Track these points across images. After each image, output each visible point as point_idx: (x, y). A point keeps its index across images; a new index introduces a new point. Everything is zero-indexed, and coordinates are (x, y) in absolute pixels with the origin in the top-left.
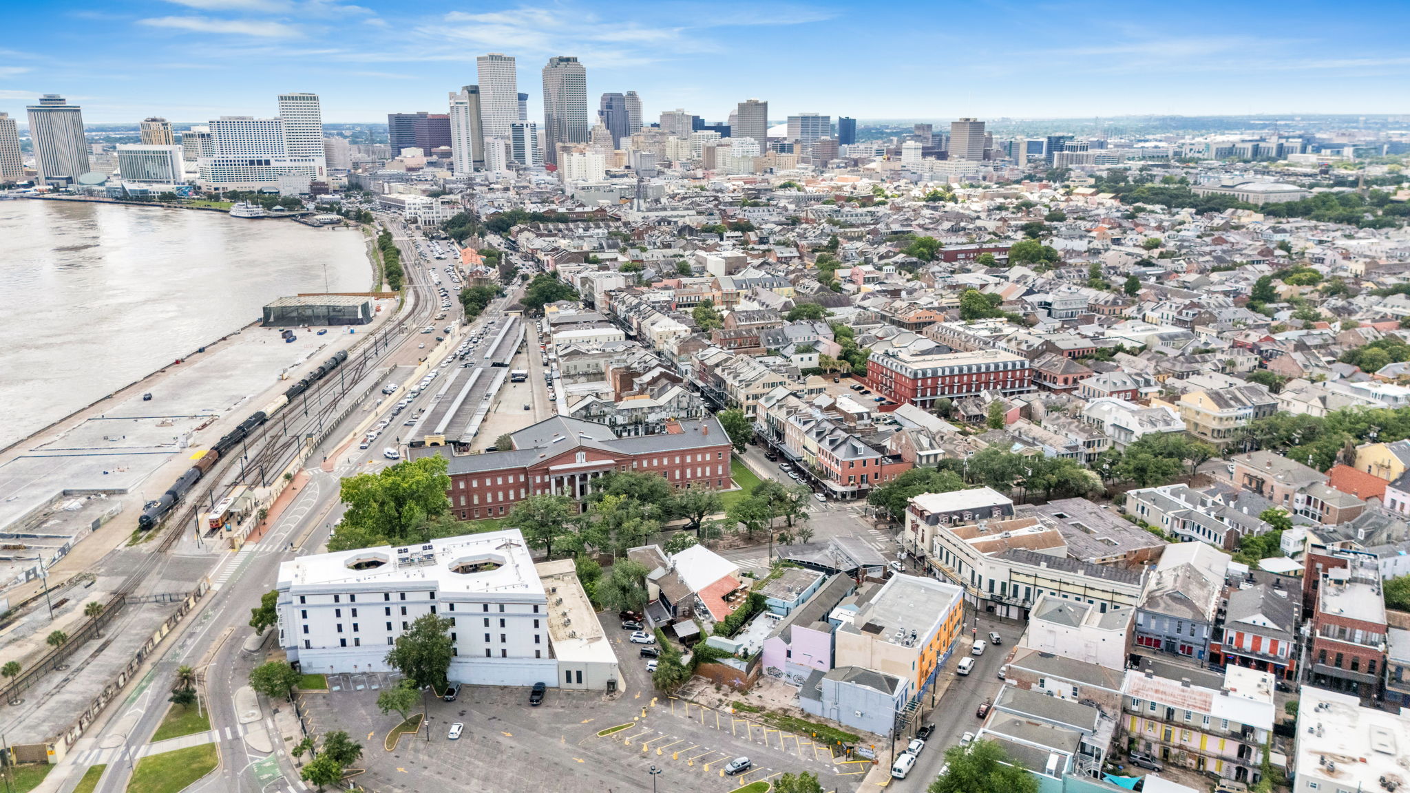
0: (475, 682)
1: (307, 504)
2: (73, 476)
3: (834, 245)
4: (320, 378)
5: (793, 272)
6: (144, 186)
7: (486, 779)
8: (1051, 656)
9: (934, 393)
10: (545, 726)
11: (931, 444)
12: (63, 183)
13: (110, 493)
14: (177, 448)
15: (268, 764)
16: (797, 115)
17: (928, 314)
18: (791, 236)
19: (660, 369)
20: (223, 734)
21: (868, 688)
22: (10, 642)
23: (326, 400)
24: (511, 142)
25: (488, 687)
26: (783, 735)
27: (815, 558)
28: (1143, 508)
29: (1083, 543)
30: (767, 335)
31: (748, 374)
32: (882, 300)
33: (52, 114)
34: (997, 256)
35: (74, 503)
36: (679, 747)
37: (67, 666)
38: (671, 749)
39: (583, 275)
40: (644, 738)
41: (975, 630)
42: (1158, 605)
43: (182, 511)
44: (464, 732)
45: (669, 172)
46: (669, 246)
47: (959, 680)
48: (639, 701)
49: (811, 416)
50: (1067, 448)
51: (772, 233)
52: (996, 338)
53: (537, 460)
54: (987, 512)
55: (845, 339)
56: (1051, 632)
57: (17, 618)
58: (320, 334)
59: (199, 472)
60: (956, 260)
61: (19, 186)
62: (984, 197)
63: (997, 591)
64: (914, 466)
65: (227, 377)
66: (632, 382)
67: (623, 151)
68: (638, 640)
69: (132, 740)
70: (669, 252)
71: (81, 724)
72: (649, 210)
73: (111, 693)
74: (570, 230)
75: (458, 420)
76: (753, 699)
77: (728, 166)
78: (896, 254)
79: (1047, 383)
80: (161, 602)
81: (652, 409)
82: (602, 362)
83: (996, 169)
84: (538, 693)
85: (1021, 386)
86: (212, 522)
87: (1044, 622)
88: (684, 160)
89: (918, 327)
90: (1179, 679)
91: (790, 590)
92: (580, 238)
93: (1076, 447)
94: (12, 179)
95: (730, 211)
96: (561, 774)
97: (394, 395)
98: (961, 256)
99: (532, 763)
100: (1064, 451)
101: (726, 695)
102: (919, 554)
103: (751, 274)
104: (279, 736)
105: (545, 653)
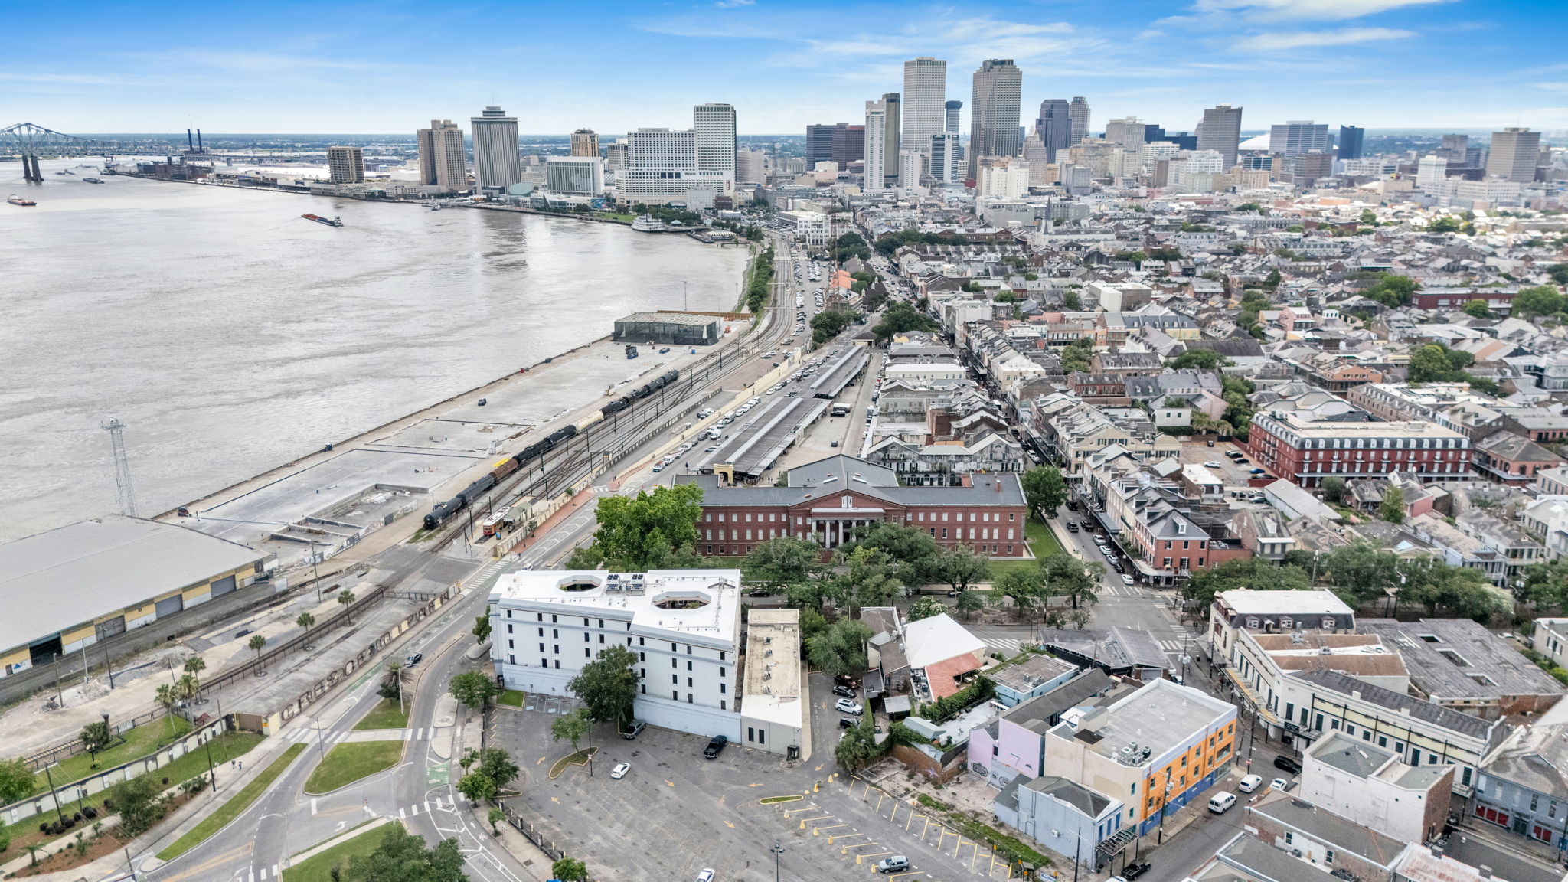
0: (660, 724)
1: (579, 522)
2: (389, 472)
3: (1274, 281)
4: (643, 397)
5: (1206, 310)
6: (563, 198)
7: (630, 826)
8: (1307, 806)
9: (1327, 469)
10: (710, 783)
11: (1279, 530)
12: (496, 193)
13: (414, 491)
14: (486, 454)
15: (440, 770)
16: (1284, 123)
17: (1360, 371)
18: (1223, 269)
19: (984, 414)
20: (415, 734)
21: (1069, 805)
22: (279, 618)
23: (640, 420)
24: (929, 155)
25: (672, 731)
26: (961, 840)
27: (1084, 648)
28: (1555, 644)
29: (1445, 677)
30: (1135, 383)
31: (1084, 426)
32: (1308, 349)
33: (492, 125)
34: (1494, 304)
35: (379, 497)
36: (840, 832)
37: (314, 648)
38: (830, 832)
39: (949, 304)
40: (806, 815)
41: (1249, 761)
42: (1507, 768)
43: (465, 516)
44: (630, 774)
45: (1106, 189)
46: (1066, 275)
47: (1207, 818)
48: (819, 773)
49: (1137, 482)
50: (1477, 554)
51: (1203, 263)
52: (1440, 408)
53: (802, 500)
54: (1314, 621)
55: (1234, 395)
56: (1329, 778)
57: (293, 597)
58: (662, 352)
59: (494, 480)
60: (1436, 306)
61: (460, 195)
62: (1515, 228)
63: (1296, 719)
64: (1254, 554)
65: (559, 389)
66: (950, 426)
67: (1057, 165)
68: (844, 708)
69: (339, 726)
70: (1065, 281)
71: (300, 702)
72: (1058, 233)
73: (336, 679)
74: (959, 253)
75: (756, 451)
76: (945, 796)
77: (1181, 184)
78: (1350, 295)
79: (1496, 471)
80: (414, 598)
81: (960, 457)
82: (924, 400)
83: (1549, 193)
84: (717, 746)
85: (1455, 470)
86: (486, 528)
87: (1322, 765)
88: (1128, 176)
89: (1341, 388)
90: (1477, 866)
91: (1027, 680)
92: (967, 262)
93: (1493, 555)
94: (455, 188)
95: (1160, 235)
96: (705, 836)
97: (706, 420)
98: (1442, 302)
99: (682, 818)
100: (1471, 558)
101: (916, 785)
102: (1216, 661)
103: (1154, 310)
104: (462, 745)
105: (730, 704)
